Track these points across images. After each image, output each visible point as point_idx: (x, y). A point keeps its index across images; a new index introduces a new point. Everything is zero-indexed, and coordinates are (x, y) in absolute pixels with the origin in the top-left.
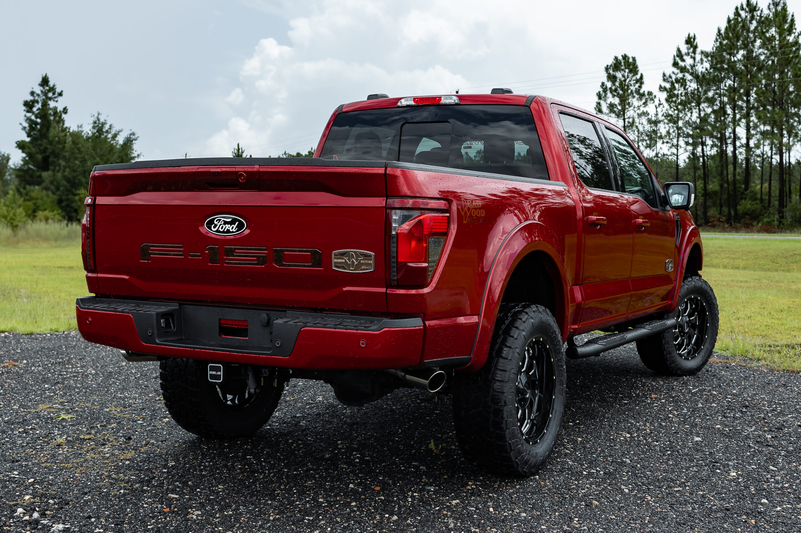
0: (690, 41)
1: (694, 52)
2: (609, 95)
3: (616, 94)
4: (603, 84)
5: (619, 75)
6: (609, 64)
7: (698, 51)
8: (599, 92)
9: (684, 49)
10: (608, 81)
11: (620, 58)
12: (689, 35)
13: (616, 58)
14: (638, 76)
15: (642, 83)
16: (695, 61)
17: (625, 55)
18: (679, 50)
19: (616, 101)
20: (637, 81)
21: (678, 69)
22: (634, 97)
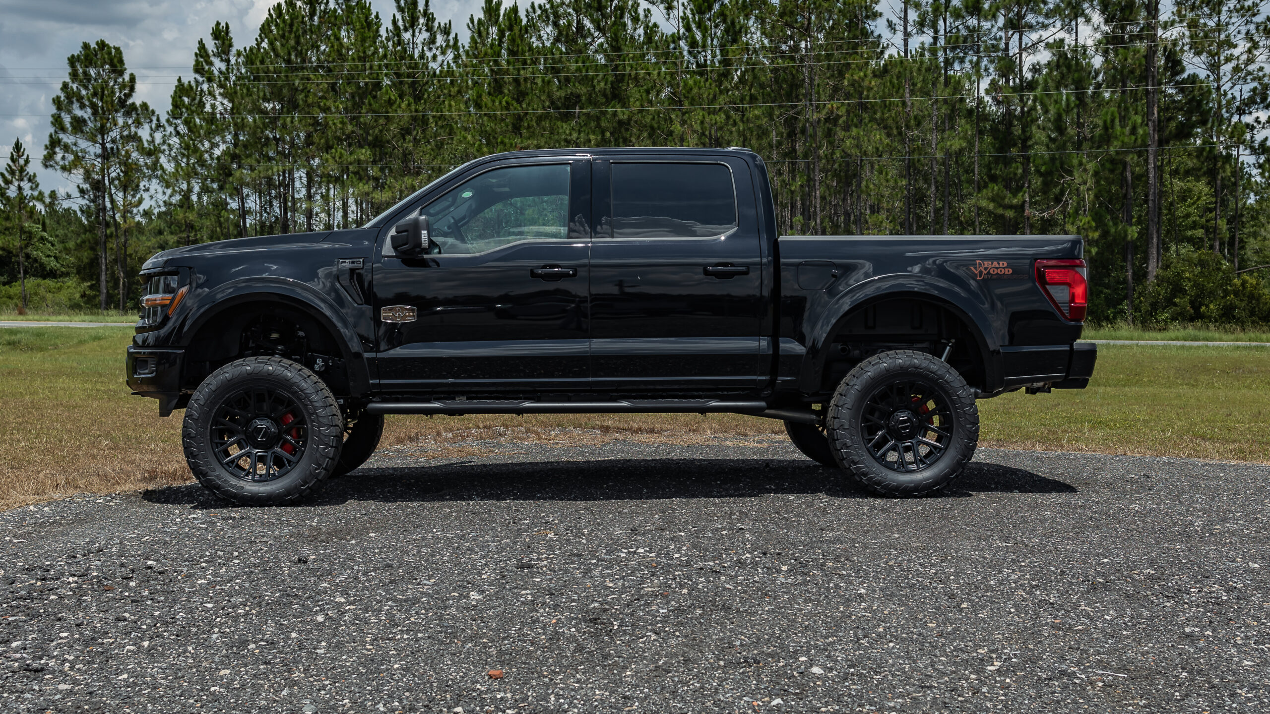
0: (221, 34)
1: (227, 52)
2: (76, 105)
3: (87, 103)
4: (65, 86)
5: (92, 72)
6: (76, 54)
7: (234, 51)
8: (58, 98)
9: (211, 45)
10: (73, 82)
11: (93, 45)
12: (218, 24)
13: (86, 46)
14: (127, 77)
15: (132, 89)
16: (228, 65)
17: (103, 42)
18: (202, 46)
19: (86, 114)
20: (123, 86)
21: (202, 75)
22: (117, 111)
